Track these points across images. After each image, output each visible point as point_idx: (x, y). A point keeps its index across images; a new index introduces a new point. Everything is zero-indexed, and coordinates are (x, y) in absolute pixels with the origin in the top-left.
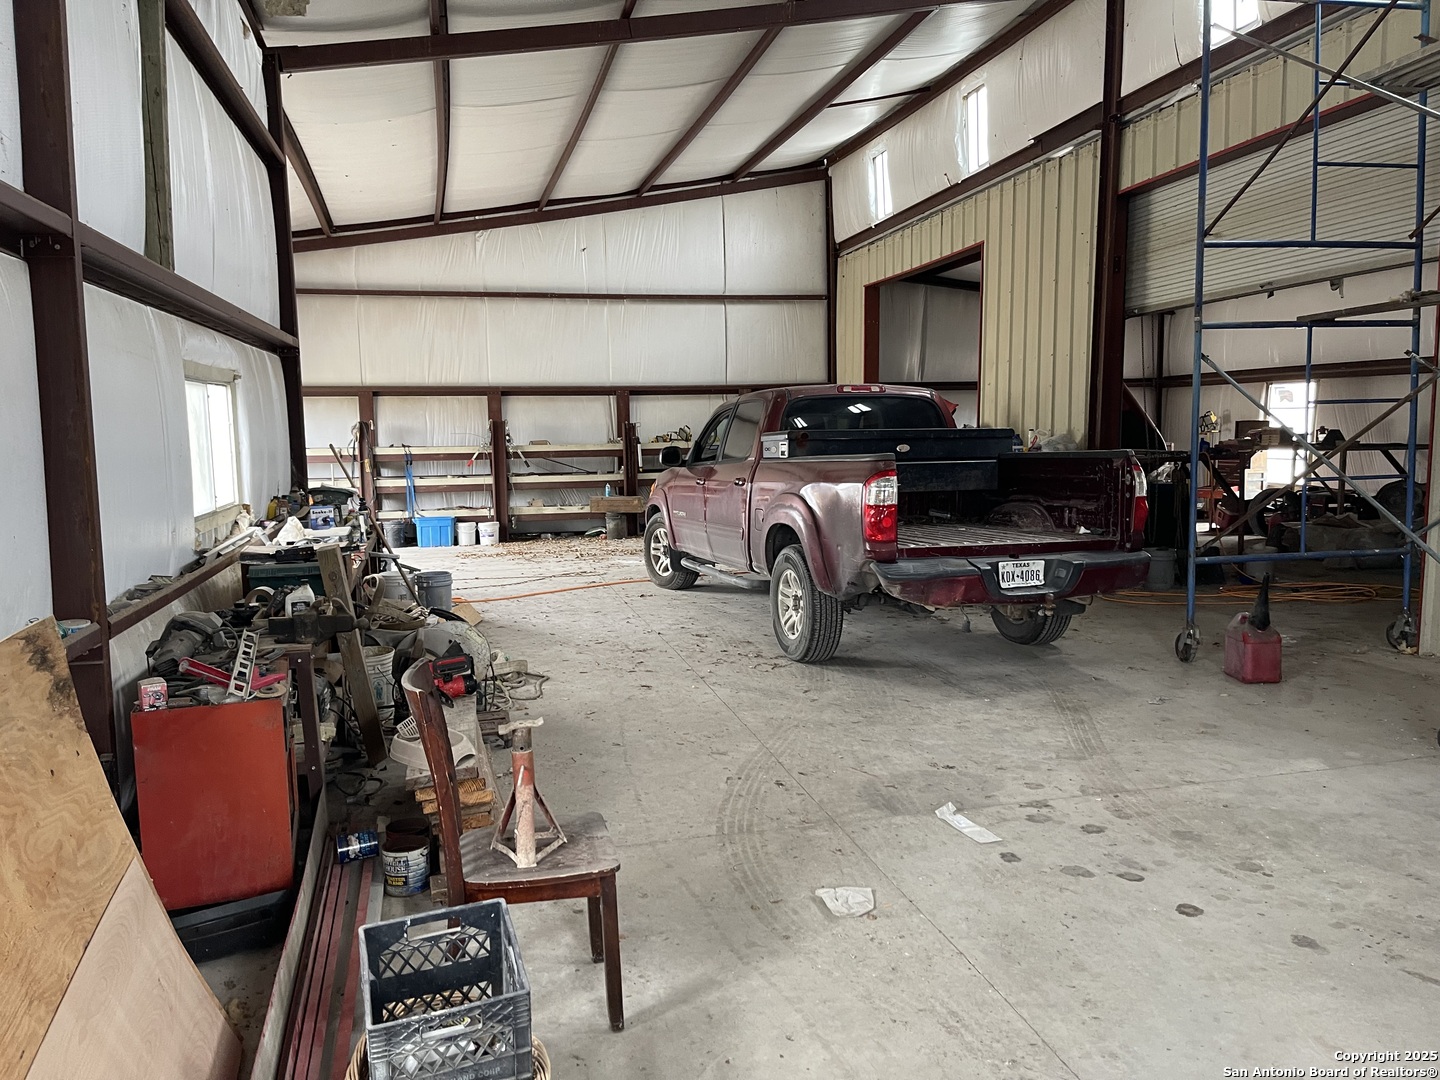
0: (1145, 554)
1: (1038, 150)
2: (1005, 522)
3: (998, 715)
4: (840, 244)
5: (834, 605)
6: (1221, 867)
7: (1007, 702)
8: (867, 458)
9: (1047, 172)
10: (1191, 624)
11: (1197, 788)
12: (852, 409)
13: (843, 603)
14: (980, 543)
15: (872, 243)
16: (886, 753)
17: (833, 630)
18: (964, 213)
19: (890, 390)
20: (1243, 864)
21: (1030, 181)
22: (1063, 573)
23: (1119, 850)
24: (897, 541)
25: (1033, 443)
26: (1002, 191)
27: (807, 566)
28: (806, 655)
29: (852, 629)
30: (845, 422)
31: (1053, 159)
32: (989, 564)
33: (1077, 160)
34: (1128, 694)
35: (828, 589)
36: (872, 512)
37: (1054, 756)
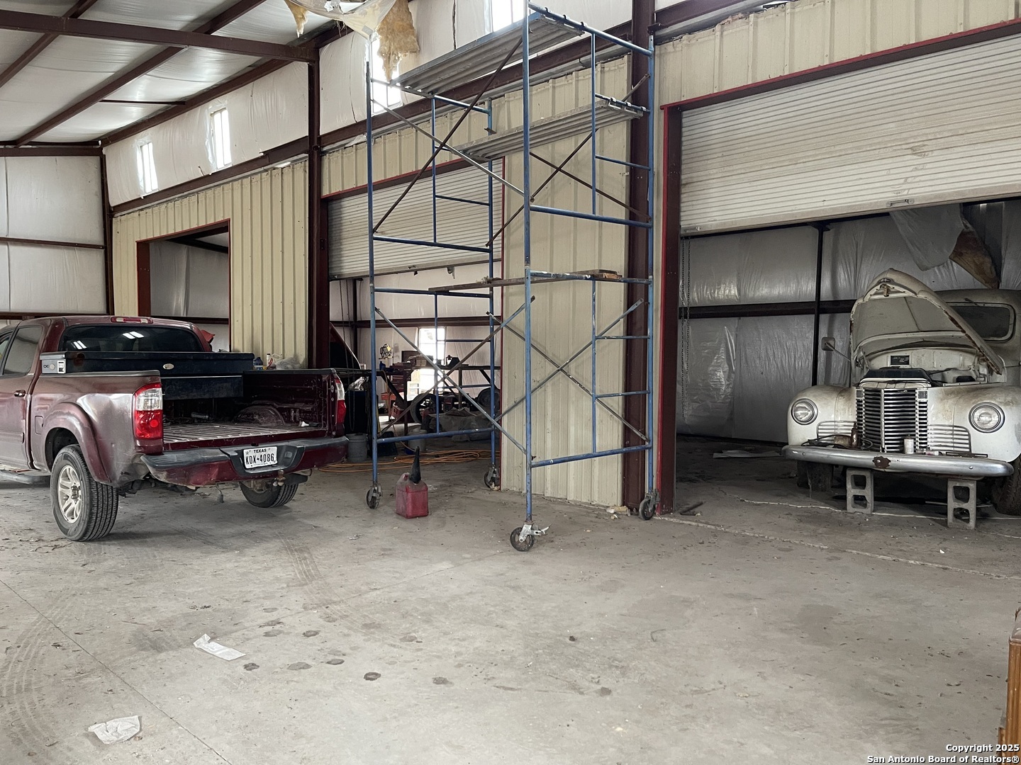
0: (344, 439)
1: (267, 161)
2: (249, 421)
3: (245, 561)
4: (114, 207)
5: (110, 491)
6: (392, 642)
7: (251, 552)
8: (137, 374)
9: (273, 177)
10: (375, 483)
11: (378, 592)
12: (127, 335)
13: (118, 490)
14: (230, 436)
15: (142, 210)
16: (154, 605)
17: (110, 511)
18: (214, 196)
19: (157, 322)
20: (405, 638)
21: (260, 181)
22: (290, 455)
23: (328, 645)
24: (163, 438)
25: (270, 363)
26: (242, 185)
27: (84, 461)
28: (84, 534)
29: (128, 510)
30: (120, 345)
31: (277, 168)
32: (236, 451)
33: (293, 172)
34: (336, 534)
35: (103, 479)
36: (142, 416)
37: (285, 586)
